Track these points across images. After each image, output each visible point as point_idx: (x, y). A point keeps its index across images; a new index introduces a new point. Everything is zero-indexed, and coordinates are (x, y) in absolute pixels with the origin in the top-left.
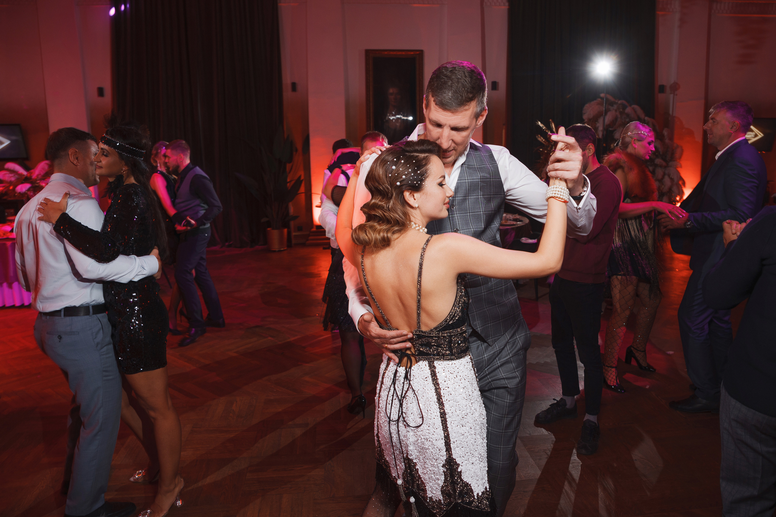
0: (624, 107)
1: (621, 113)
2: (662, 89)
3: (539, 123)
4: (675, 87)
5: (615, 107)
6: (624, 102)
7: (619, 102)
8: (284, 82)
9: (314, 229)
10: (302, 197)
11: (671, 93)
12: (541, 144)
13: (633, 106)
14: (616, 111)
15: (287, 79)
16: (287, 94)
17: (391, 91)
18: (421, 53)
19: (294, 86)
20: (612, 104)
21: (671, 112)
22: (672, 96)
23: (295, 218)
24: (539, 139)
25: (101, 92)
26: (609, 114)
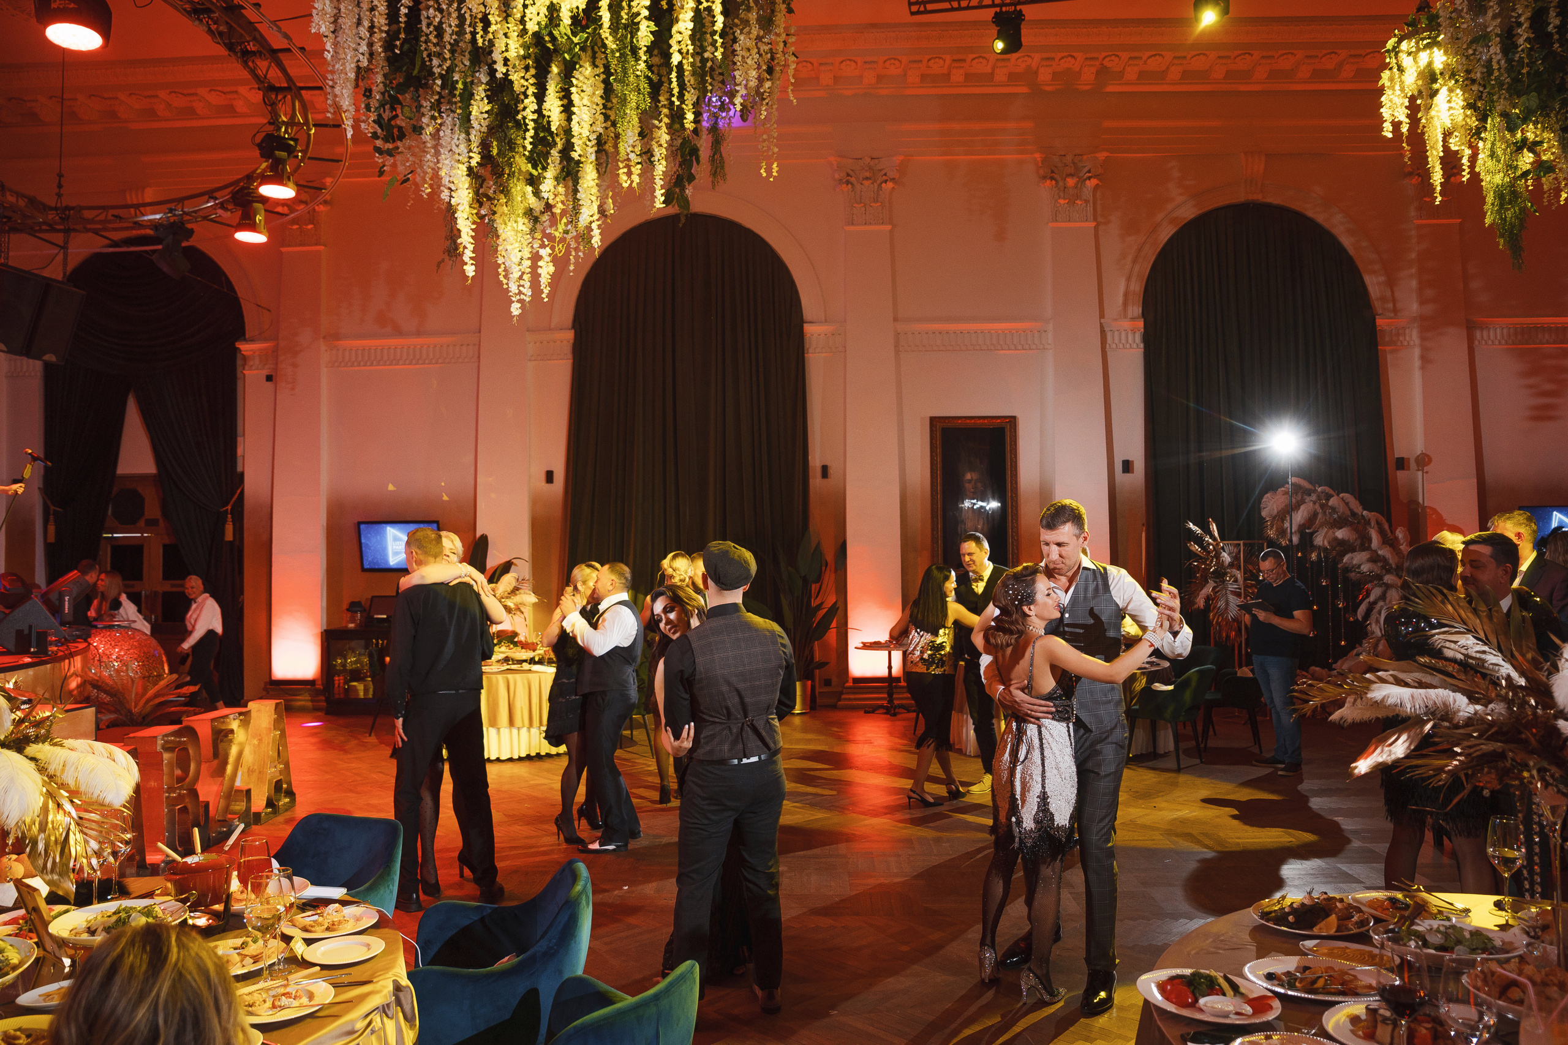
0: (1328, 497)
1: (1322, 506)
2: (1401, 464)
3: (1191, 525)
4: (1423, 461)
5: (1314, 497)
6: (1327, 489)
7: (1319, 489)
8: (811, 463)
9: (850, 684)
10: (832, 635)
11: (1418, 470)
12: (1195, 556)
13: (1341, 495)
14: (1315, 503)
15: (816, 460)
16: (816, 482)
17: (968, 476)
18: (1012, 421)
19: (825, 471)
20: (1309, 493)
21: (1421, 501)
22: (1420, 473)
23: (822, 665)
24: (1192, 548)
25: (549, 477)
26: (1302, 507)
